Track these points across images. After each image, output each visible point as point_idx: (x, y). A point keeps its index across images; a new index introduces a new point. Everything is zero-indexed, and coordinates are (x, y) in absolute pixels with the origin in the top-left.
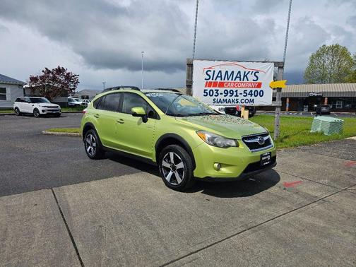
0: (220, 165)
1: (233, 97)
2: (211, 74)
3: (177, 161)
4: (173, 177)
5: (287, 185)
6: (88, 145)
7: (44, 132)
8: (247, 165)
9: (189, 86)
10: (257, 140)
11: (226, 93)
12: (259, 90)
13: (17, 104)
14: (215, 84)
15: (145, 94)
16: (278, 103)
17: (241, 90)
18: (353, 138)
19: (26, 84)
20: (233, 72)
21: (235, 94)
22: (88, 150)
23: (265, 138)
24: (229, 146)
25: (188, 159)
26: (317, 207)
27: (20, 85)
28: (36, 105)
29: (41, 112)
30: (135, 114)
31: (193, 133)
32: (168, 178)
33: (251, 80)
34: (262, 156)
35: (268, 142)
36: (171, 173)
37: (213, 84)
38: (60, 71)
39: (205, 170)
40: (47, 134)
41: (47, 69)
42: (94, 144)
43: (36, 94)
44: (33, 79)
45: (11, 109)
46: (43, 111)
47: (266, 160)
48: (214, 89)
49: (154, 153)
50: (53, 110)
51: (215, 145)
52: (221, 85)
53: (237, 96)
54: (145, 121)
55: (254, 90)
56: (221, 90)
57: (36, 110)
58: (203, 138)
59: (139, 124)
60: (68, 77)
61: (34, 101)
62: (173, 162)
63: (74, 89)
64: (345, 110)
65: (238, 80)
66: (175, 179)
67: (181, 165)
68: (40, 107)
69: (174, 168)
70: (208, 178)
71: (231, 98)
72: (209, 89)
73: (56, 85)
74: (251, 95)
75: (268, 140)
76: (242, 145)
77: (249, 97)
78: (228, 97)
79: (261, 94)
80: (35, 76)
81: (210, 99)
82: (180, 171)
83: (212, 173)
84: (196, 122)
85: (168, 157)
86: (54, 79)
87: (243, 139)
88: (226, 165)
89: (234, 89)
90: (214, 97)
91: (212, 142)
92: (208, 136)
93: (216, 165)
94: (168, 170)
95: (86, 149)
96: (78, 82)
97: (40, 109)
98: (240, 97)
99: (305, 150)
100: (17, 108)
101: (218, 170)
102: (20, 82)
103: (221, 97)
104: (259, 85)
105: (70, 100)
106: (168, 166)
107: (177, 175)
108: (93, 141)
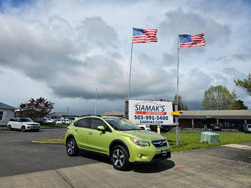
0: (142, 155)
1: (151, 120)
2: (138, 107)
3: (120, 154)
4: (119, 163)
5: (177, 168)
6: (69, 148)
7: (33, 141)
8: (154, 155)
9: (127, 113)
10: (159, 143)
11: (147, 117)
12: (165, 116)
13: (10, 123)
14: (141, 113)
15: (104, 119)
16: (177, 123)
17: (155, 116)
18: (225, 145)
19: (17, 109)
20: (150, 106)
21: (152, 118)
22: (68, 151)
23: (164, 142)
24: (145, 145)
25: (126, 153)
26: (189, 177)
27: (13, 109)
28: (24, 124)
29: (26, 128)
30: (99, 130)
31: (128, 139)
32: (116, 164)
33: (160, 111)
34: (162, 151)
35: (165, 144)
36: (117, 161)
37: (140, 112)
38: (41, 100)
39: (134, 158)
40: (35, 143)
41: (32, 99)
42: (73, 147)
43: (23, 116)
44: (23, 106)
45: (6, 126)
46: (28, 127)
47: (164, 153)
48: (140, 115)
49: (109, 150)
50: (35, 127)
51: (139, 145)
52: (144, 113)
53: (153, 119)
54: (104, 133)
55: (162, 116)
56: (144, 116)
57: (23, 127)
58: (133, 142)
59: (101, 135)
60: (46, 105)
61: (22, 120)
62: (118, 155)
63: (49, 112)
64: (231, 128)
65: (153, 110)
66: (120, 164)
67: (122, 156)
68: (26, 124)
69: (119, 158)
70: (136, 162)
71: (150, 120)
72: (137, 115)
73: (37, 110)
74: (161, 119)
75: (166, 143)
76: (152, 145)
77: (160, 120)
78: (148, 120)
79: (167, 118)
80: (24, 103)
81: (138, 121)
82: (122, 159)
83: (138, 159)
84: (131, 134)
85: (116, 152)
86: (37, 106)
87: (152, 142)
88: (144, 155)
89: (152, 116)
90: (140, 120)
91: (138, 143)
92: (135, 140)
93: (140, 155)
94: (116, 159)
95: (67, 150)
96: (52, 108)
97: (26, 126)
98: (155, 120)
99: (193, 152)
100: (10, 125)
101: (141, 158)
102: (13, 107)
103: (145, 120)
104: (165, 114)
105: (45, 120)
106: (116, 157)
107: (120, 161)
108: (72, 145)
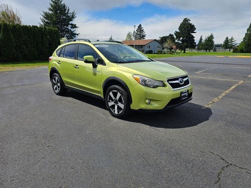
6: (55, 84)
8: (170, 100)
15: (94, 45)
24: (157, 86)
30: (86, 61)
34: (182, 93)
35: (187, 83)
42: (59, 84)
47: (185, 96)
49: (102, 91)
51: (146, 85)
54: (94, 66)
58: (138, 80)
70: (141, 110)
75: (187, 80)
87: (168, 81)
88: (154, 101)
95: (53, 87)
101: (149, 104)
108: (58, 82)
